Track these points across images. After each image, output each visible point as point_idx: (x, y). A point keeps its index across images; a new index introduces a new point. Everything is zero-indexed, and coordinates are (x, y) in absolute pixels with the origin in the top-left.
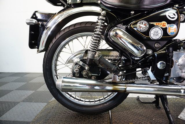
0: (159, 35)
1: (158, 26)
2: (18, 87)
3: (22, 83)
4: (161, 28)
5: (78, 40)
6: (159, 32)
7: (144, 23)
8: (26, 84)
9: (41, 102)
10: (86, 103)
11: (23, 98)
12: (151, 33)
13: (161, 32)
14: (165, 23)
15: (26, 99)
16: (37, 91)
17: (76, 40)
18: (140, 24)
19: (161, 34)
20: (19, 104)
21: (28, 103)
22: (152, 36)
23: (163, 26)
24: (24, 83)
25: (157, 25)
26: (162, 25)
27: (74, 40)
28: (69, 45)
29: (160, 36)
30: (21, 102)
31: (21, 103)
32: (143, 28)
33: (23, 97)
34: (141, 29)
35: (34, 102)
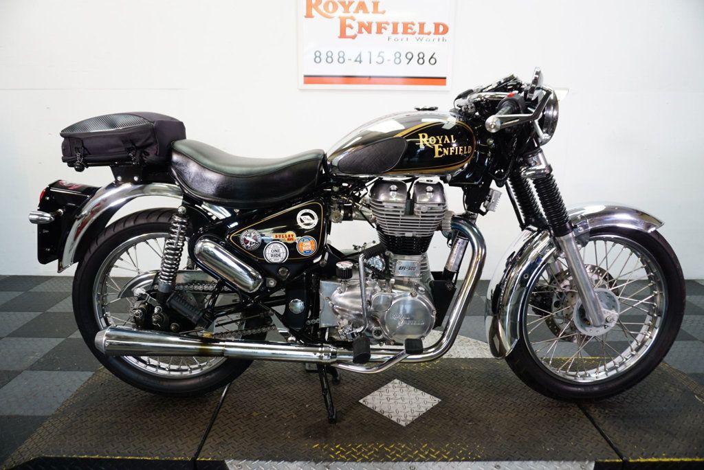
0: (282, 255)
1: (278, 240)
2: (14, 329)
3: (25, 314)
4: (286, 243)
5: (147, 243)
6: (281, 251)
7: (253, 235)
8: (38, 318)
9: (79, 369)
10: (172, 373)
11: (32, 359)
12: (267, 252)
13: (284, 251)
14: (292, 235)
15: (38, 361)
16: (70, 339)
17: (143, 244)
18: (246, 236)
19: (285, 254)
20: (19, 377)
21: (43, 372)
22: (269, 258)
23: (288, 240)
24: (34, 315)
25: (278, 238)
26: (286, 239)
27: (138, 245)
28: (128, 254)
29: (284, 258)
30: (27, 370)
31: (27, 373)
32: (251, 244)
33: (32, 357)
34: (248, 244)
35: (61, 370)
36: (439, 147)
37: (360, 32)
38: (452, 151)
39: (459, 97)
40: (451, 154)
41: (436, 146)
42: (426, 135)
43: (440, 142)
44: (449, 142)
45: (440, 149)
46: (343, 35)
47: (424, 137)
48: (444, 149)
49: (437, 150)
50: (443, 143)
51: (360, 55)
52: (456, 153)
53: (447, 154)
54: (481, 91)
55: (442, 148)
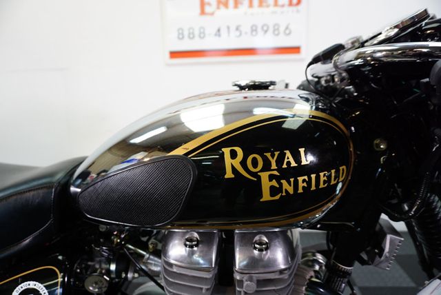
36: (271, 178)
37: (218, 8)
38: (301, 185)
39: (316, 60)
40: (300, 190)
41: (264, 176)
42: (239, 150)
43: (274, 166)
44: (293, 164)
45: (274, 183)
46: (203, 12)
47: (234, 155)
48: (284, 182)
49: (266, 184)
50: (279, 169)
51: (219, 30)
52: (313, 188)
53: (291, 190)
54: (362, 45)
55: (278, 179)
